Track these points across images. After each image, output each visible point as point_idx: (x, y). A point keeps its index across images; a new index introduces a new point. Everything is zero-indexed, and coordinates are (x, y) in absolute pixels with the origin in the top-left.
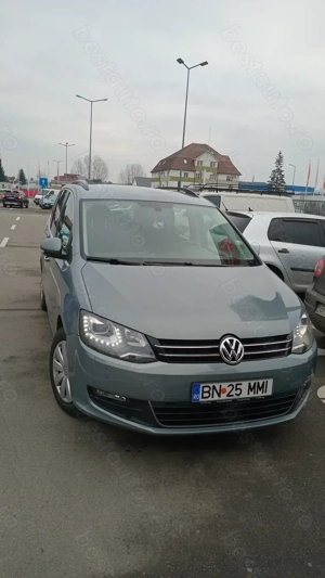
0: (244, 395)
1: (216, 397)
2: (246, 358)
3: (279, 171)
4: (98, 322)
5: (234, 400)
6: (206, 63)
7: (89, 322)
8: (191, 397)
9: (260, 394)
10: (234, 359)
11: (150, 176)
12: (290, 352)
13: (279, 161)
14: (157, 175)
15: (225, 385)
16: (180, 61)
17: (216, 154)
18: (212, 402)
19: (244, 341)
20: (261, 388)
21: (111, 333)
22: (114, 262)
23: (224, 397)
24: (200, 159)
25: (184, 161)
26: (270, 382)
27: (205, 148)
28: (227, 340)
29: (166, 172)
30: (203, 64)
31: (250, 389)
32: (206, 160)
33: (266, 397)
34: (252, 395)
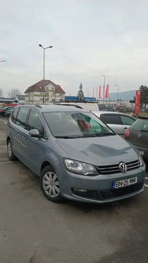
0: (129, 184)
1: (120, 186)
2: (128, 170)
3: (81, 91)
4: (72, 162)
5: (126, 186)
6: (52, 47)
7: (67, 162)
8: (112, 187)
9: (134, 183)
10: (125, 171)
11: (24, 94)
12: (140, 166)
13: (81, 87)
14: (27, 94)
15: (123, 181)
16: (40, 45)
17: (54, 84)
18: (120, 188)
19: (127, 164)
20: (134, 180)
21: (77, 166)
22: (66, 138)
23: (123, 185)
24: (47, 86)
25: (40, 87)
26: (136, 178)
27: (49, 82)
28: (121, 164)
29: (32, 93)
30: (50, 47)
31: (131, 181)
32: (50, 87)
33: (136, 184)
34: (131, 184)
